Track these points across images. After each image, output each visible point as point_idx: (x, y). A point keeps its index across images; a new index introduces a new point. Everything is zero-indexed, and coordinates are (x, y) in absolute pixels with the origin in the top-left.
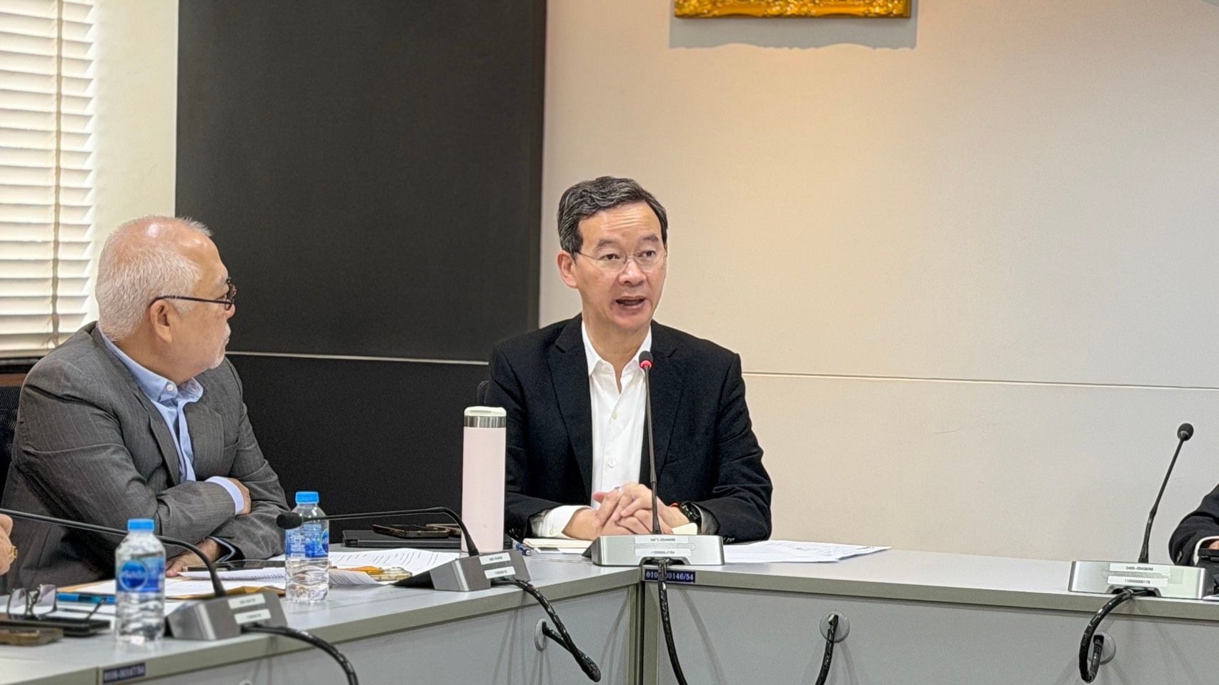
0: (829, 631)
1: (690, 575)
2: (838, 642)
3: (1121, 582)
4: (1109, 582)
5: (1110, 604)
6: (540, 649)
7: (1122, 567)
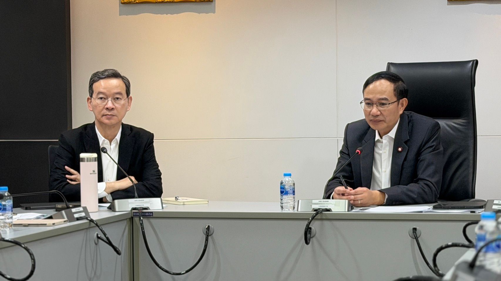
0: (207, 232)
1: (151, 213)
2: (210, 236)
3: (317, 207)
4: (312, 207)
5: (314, 215)
6: (96, 244)
7: (317, 201)
